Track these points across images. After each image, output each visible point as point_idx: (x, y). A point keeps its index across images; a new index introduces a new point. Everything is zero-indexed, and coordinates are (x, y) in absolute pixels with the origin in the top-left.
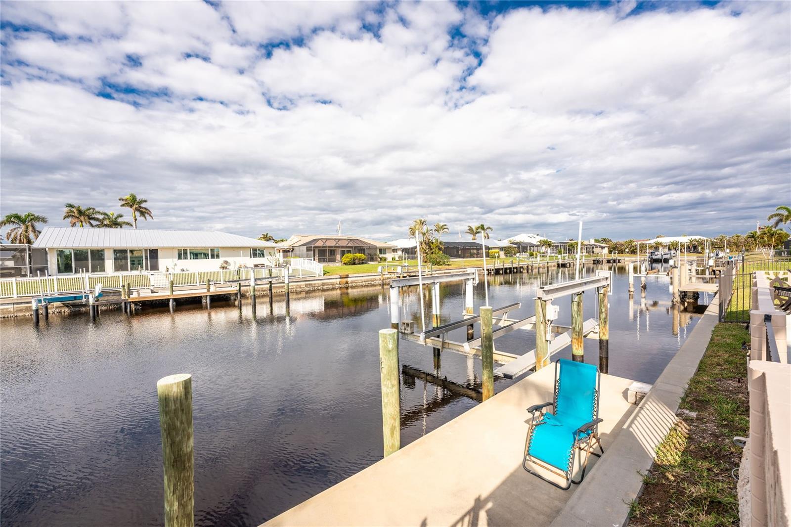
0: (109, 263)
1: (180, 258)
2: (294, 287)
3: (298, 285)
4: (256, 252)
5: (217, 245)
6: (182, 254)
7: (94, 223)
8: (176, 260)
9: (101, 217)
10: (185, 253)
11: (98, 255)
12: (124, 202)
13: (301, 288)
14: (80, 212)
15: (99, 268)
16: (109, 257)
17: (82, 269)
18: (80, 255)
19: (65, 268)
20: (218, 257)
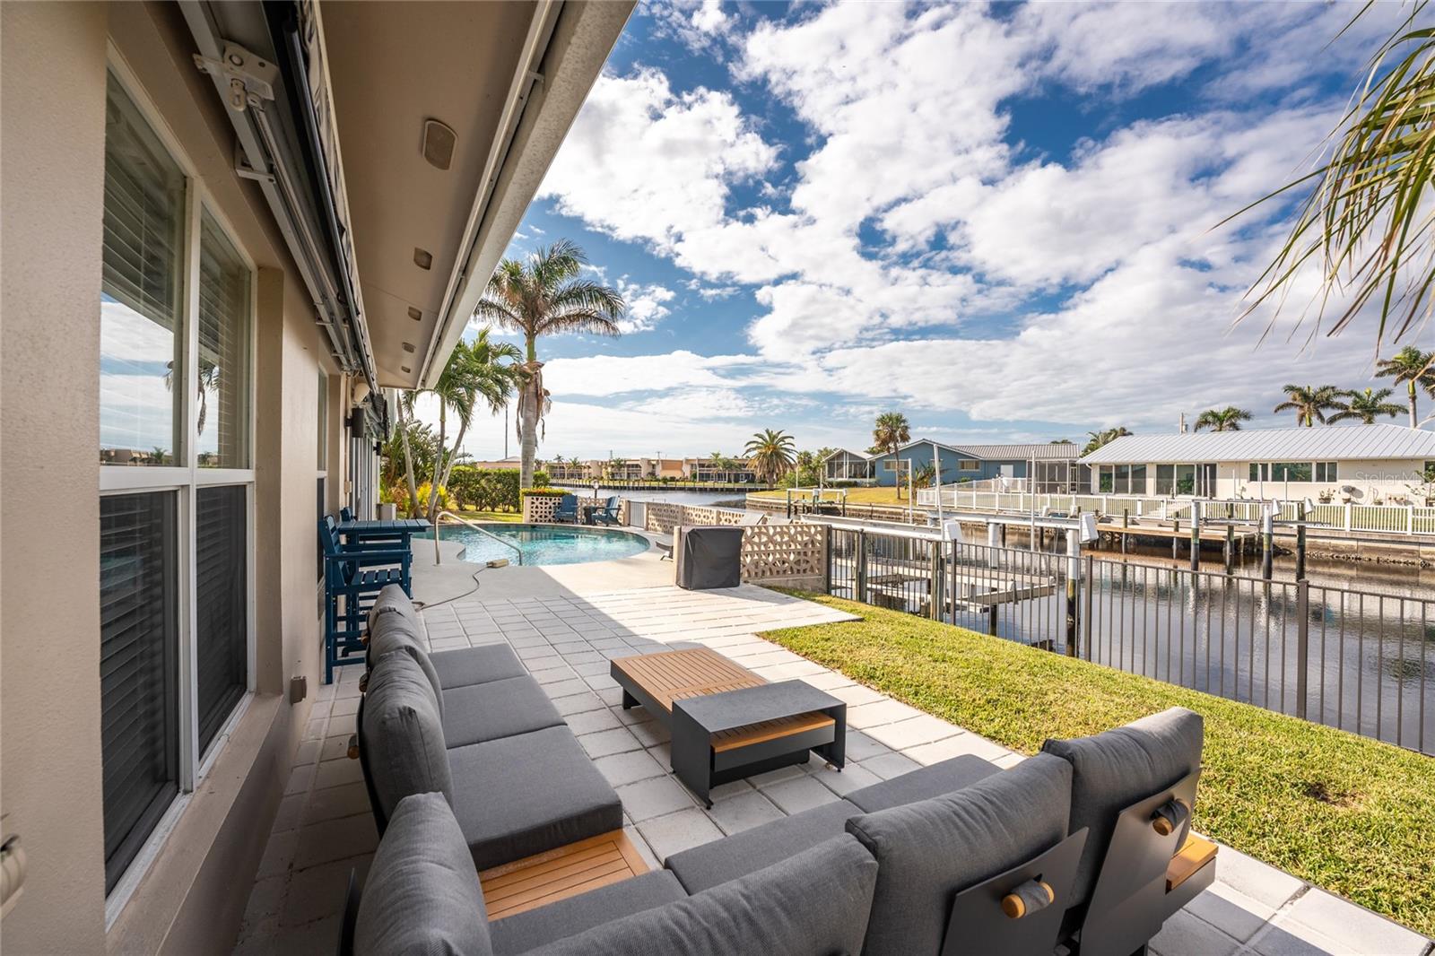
0: (1151, 483)
1: (1253, 477)
5: (1332, 456)
6: (1255, 471)
8: (1244, 482)
9: (1348, 401)
10: (1264, 470)
11: (1140, 471)
12: (1383, 368)
14: (1305, 397)
15: (1140, 488)
16: (1151, 474)
17: (1122, 489)
18: (1121, 471)
19: (1105, 486)
20: (1333, 478)
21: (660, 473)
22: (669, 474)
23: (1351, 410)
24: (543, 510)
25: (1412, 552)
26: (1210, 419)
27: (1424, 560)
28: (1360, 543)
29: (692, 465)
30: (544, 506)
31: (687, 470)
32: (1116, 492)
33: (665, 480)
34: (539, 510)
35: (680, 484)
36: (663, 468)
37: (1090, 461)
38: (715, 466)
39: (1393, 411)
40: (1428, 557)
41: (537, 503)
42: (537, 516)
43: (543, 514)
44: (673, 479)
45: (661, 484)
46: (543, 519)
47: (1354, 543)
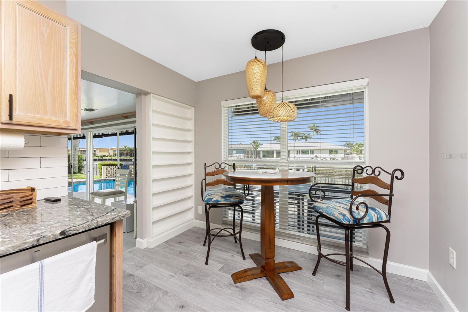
0: (275, 155)
1: (297, 154)
2: (338, 171)
3: (340, 170)
4: (331, 152)
6: (298, 152)
7: (299, 138)
9: (302, 135)
10: (299, 151)
11: (272, 152)
13: (342, 172)
14: (295, 134)
15: (272, 156)
16: (275, 152)
17: (268, 157)
18: (268, 152)
19: (264, 156)
20: (313, 153)
21: (99, 154)
22: (103, 154)
23: (303, 138)
24: (112, 172)
25: (332, 170)
26: (276, 138)
27: (335, 172)
28: (324, 169)
29: (114, 150)
30: (112, 170)
31: (112, 153)
32: (267, 158)
33: (101, 157)
34: (110, 172)
35: (109, 158)
36: (100, 152)
37: (260, 149)
38: (125, 151)
39: (310, 138)
40: (335, 171)
41: (109, 169)
42: (109, 175)
43: (112, 174)
44: (104, 156)
45: (100, 158)
46: (112, 176)
47: (322, 168)
